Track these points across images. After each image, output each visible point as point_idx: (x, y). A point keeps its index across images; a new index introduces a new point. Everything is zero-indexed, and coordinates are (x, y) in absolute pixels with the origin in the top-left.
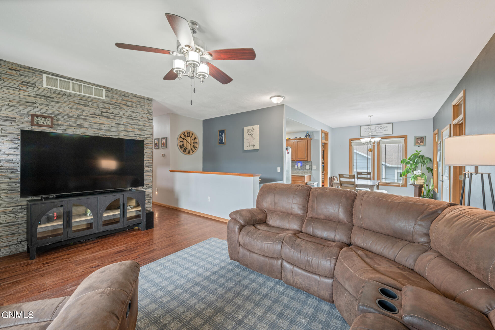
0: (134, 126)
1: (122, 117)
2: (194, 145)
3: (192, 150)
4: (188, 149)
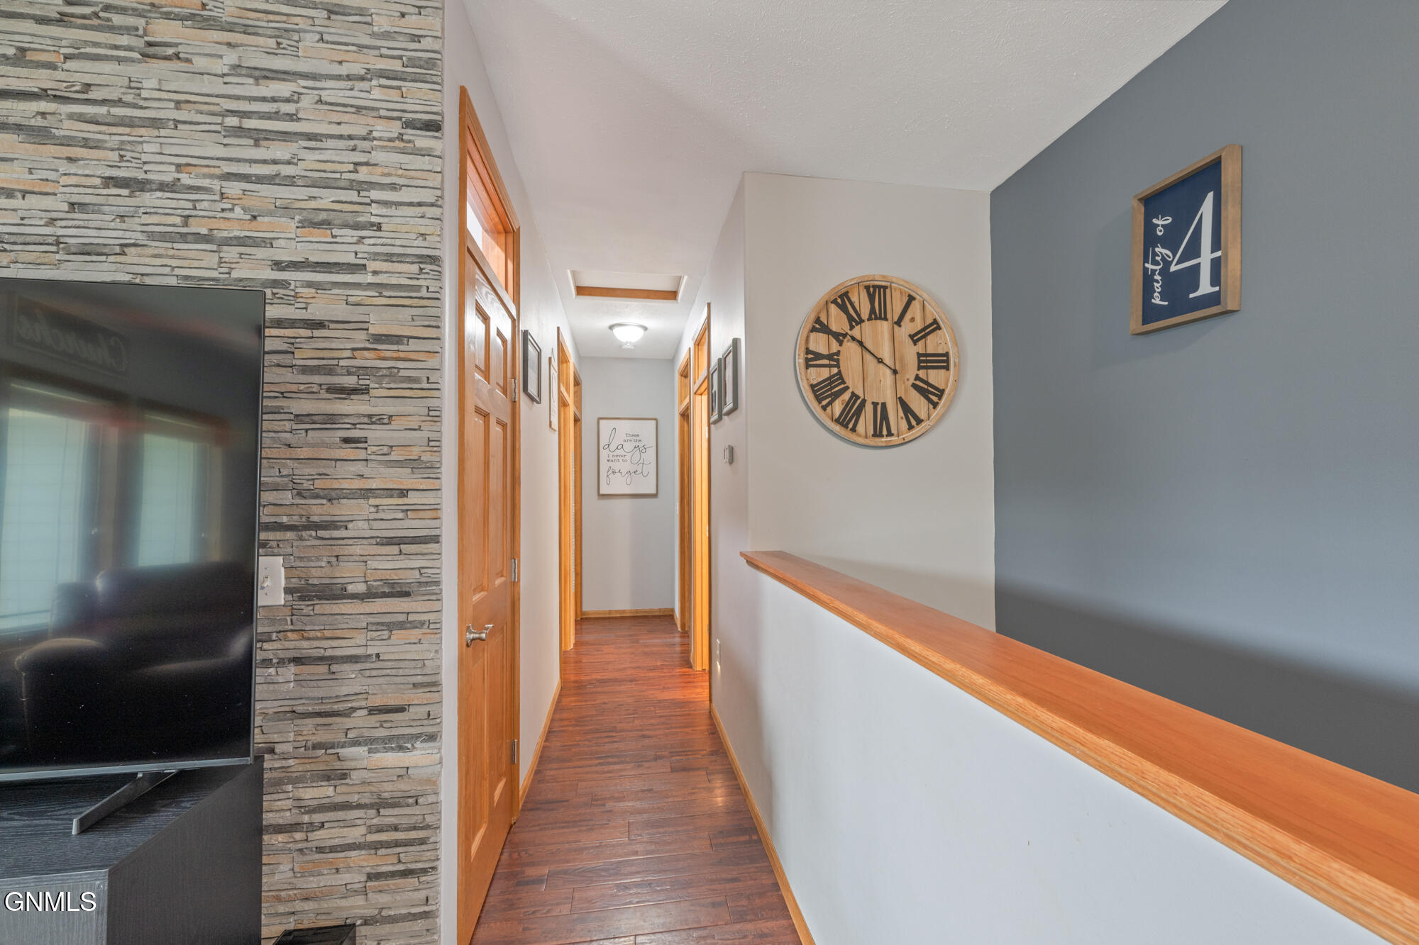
0: (266, 190)
1: (155, 123)
2: (922, 374)
3: (907, 410)
4: (875, 404)
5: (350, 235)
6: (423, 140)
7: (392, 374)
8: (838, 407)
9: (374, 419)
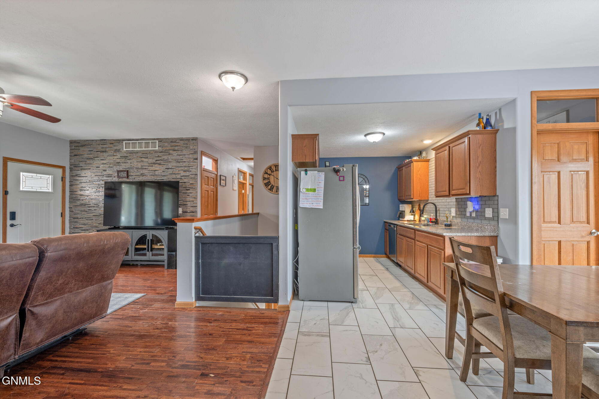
0: (180, 168)
4: (276, 186)
5: (188, 172)
6: (195, 161)
7: (192, 188)
8: (269, 187)
9: (190, 193)
